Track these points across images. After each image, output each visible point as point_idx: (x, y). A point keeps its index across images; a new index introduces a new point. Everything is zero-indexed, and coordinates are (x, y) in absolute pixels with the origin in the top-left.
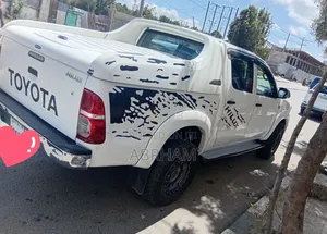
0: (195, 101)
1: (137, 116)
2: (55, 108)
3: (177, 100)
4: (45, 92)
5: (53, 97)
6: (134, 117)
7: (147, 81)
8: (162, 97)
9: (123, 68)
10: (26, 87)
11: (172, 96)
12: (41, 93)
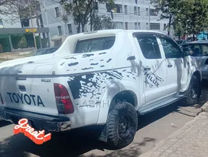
0: (120, 74)
1: (87, 92)
2: (42, 103)
3: (108, 77)
4: (33, 96)
5: (39, 97)
6: (86, 93)
7: (86, 69)
8: (98, 77)
9: (70, 65)
10: (21, 99)
11: (104, 74)
12: (31, 98)
